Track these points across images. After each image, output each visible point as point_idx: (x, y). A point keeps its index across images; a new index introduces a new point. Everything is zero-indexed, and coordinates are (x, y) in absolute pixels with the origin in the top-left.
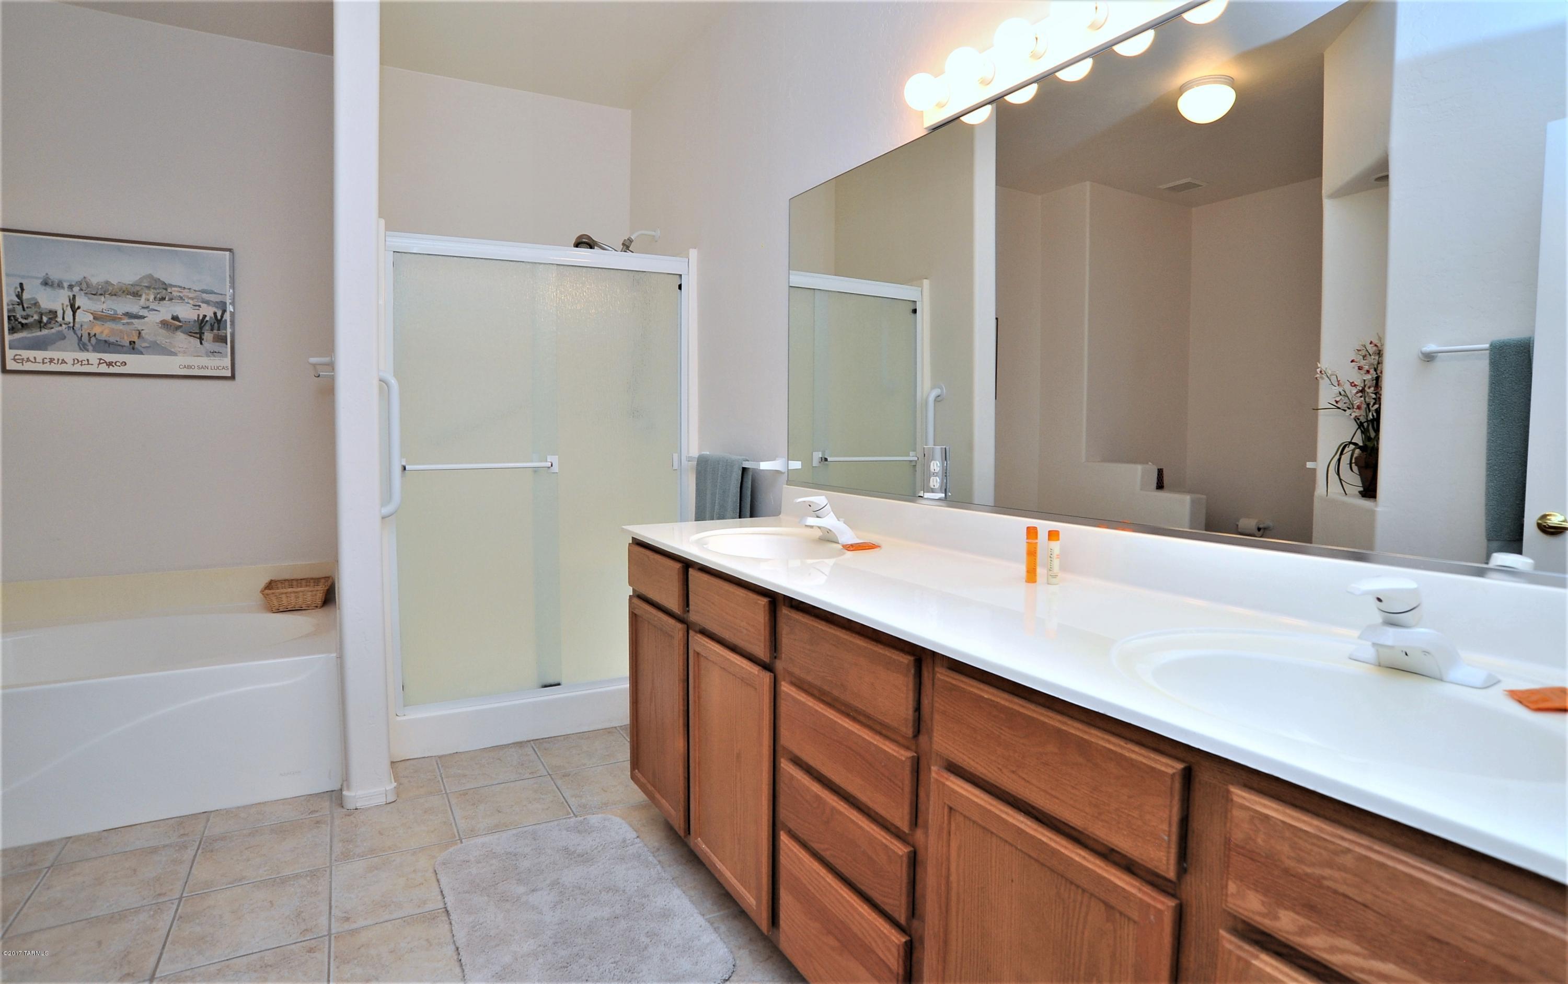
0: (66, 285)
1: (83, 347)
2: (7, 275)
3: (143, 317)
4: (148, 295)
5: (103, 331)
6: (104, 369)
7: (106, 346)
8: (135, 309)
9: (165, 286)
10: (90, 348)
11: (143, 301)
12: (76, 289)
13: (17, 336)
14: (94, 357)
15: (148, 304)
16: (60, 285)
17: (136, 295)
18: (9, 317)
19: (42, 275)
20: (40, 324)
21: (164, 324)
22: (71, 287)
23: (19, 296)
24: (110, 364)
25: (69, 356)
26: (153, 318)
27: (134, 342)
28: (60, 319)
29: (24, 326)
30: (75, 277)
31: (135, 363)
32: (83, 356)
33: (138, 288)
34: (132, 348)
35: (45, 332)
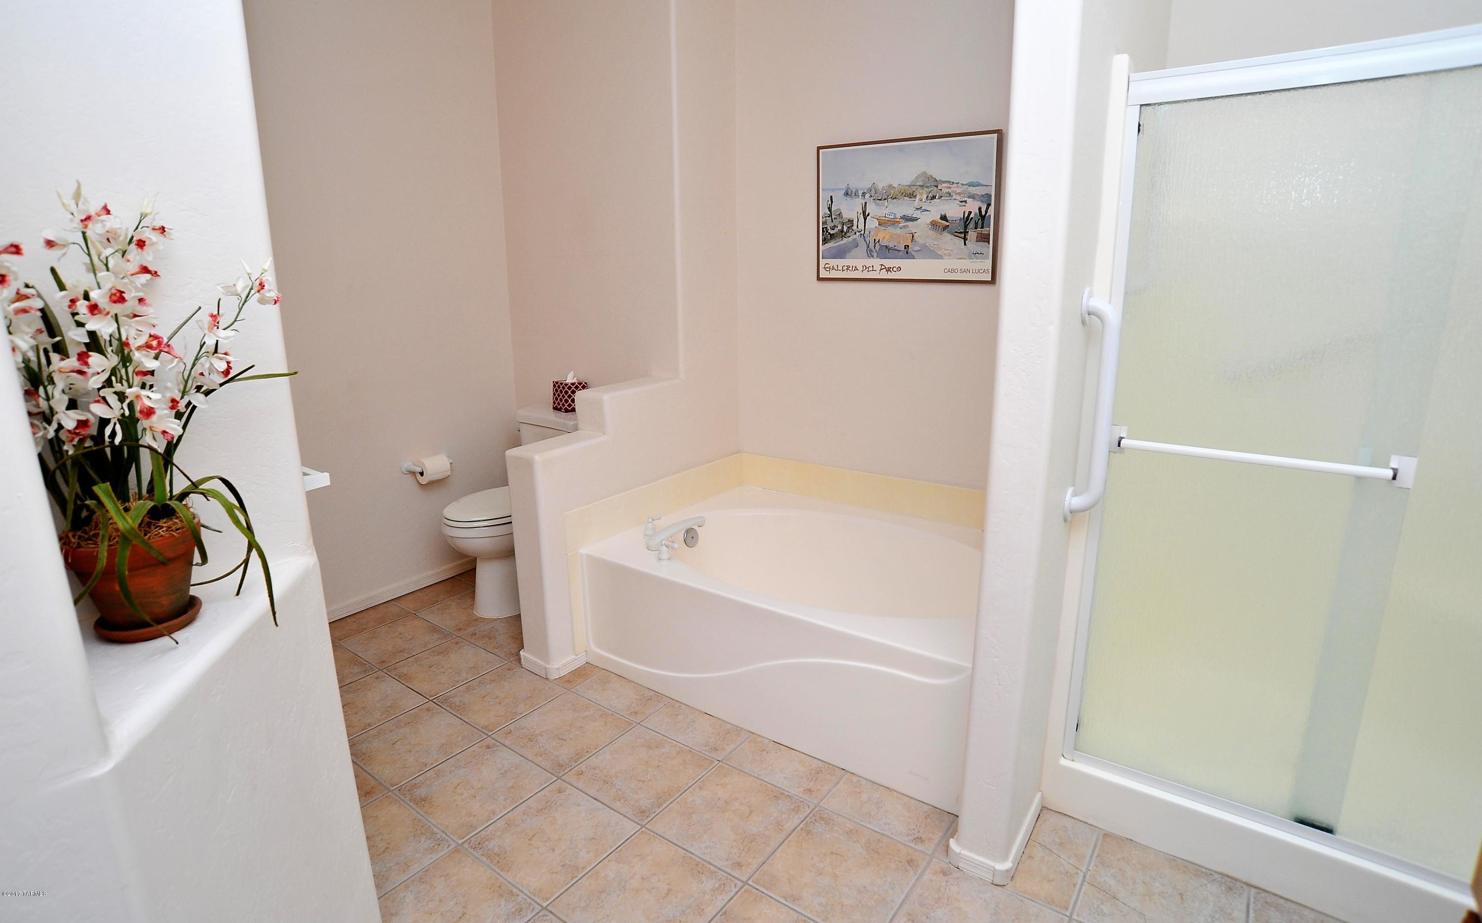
0: (860, 193)
1: (870, 255)
2: (823, 190)
3: (916, 219)
4: (921, 194)
5: (885, 236)
6: (884, 275)
7: (887, 251)
8: (910, 211)
9: (936, 183)
10: (875, 254)
11: (917, 203)
12: (867, 196)
13: (828, 246)
14: (876, 262)
15: (921, 204)
16: (856, 195)
17: (912, 196)
18: (823, 228)
19: (844, 186)
20: (842, 234)
21: (934, 224)
22: (864, 194)
23: (830, 209)
24: (888, 270)
25: (859, 263)
26: (925, 219)
27: (908, 246)
28: (855, 228)
29: (832, 236)
30: (865, 185)
31: (910, 268)
32: (869, 262)
33: (914, 188)
34: (907, 252)
35: (845, 240)
